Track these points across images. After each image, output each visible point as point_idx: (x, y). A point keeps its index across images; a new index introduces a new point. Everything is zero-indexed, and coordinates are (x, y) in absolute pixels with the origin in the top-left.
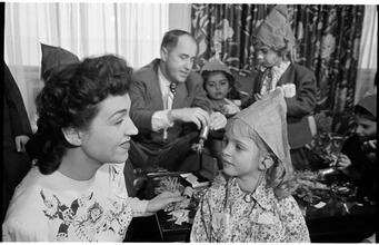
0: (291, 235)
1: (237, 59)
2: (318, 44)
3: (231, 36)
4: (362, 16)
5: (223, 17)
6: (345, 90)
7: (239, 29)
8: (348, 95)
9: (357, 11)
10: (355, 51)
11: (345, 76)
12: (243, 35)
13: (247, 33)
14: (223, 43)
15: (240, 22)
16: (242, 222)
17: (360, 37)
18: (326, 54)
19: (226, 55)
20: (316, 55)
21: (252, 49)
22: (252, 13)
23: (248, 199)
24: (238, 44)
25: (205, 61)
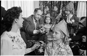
0: (68, 54)
1: (50, 15)
3: (48, 10)
4: (77, 6)
5: (47, 6)
7: (50, 8)
9: (76, 4)
10: (76, 13)
12: (51, 10)
13: (52, 9)
14: (47, 11)
15: (50, 7)
16: (57, 51)
17: (77, 10)
21: (53, 13)
22: (53, 5)
23: (58, 46)
24: (50, 12)
25: (43, 16)
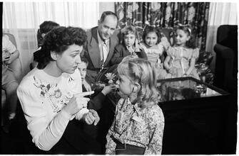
1: (141, 22)
2: (186, 12)
3: (137, 9)
6: (201, 38)
7: (141, 5)
8: (202, 41)
10: (206, 16)
11: (201, 30)
12: (144, 8)
13: (146, 7)
14: (133, 13)
17: (208, 8)
18: (191, 18)
19: (134, 20)
20: (185, 19)
21: (149, 16)
24: (141, 13)
25: (123, 24)
